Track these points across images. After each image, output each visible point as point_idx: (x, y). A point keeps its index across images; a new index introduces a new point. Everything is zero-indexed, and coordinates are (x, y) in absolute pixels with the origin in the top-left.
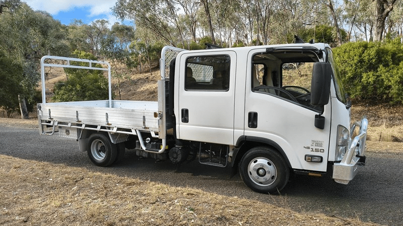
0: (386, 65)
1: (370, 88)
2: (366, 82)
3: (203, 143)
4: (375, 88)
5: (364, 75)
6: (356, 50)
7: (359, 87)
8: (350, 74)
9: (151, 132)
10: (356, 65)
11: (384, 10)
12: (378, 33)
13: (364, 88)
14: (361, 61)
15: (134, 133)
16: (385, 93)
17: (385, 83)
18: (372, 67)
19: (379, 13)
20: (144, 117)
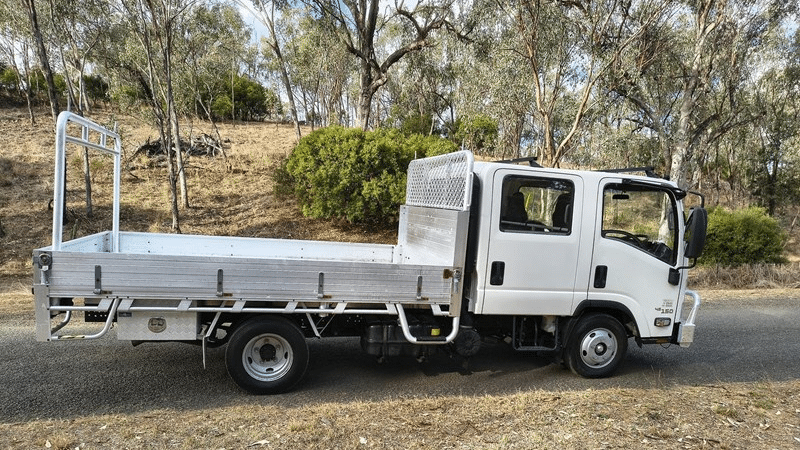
0: (391, 172)
1: (373, 206)
2: (368, 196)
3: (519, 318)
4: (379, 208)
5: (366, 185)
6: (351, 141)
7: (360, 203)
8: (345, 181)
9: (433, 307)
10: (353, 166)
11: (370, 80)
12: (363, 116)
13: (366, 204)
14: (360, 160)
15: (390, 310)
16: (392, 215)
17: (393, 199)
18: (375, 172)
19: (364, 84)
20: (420, 278)
